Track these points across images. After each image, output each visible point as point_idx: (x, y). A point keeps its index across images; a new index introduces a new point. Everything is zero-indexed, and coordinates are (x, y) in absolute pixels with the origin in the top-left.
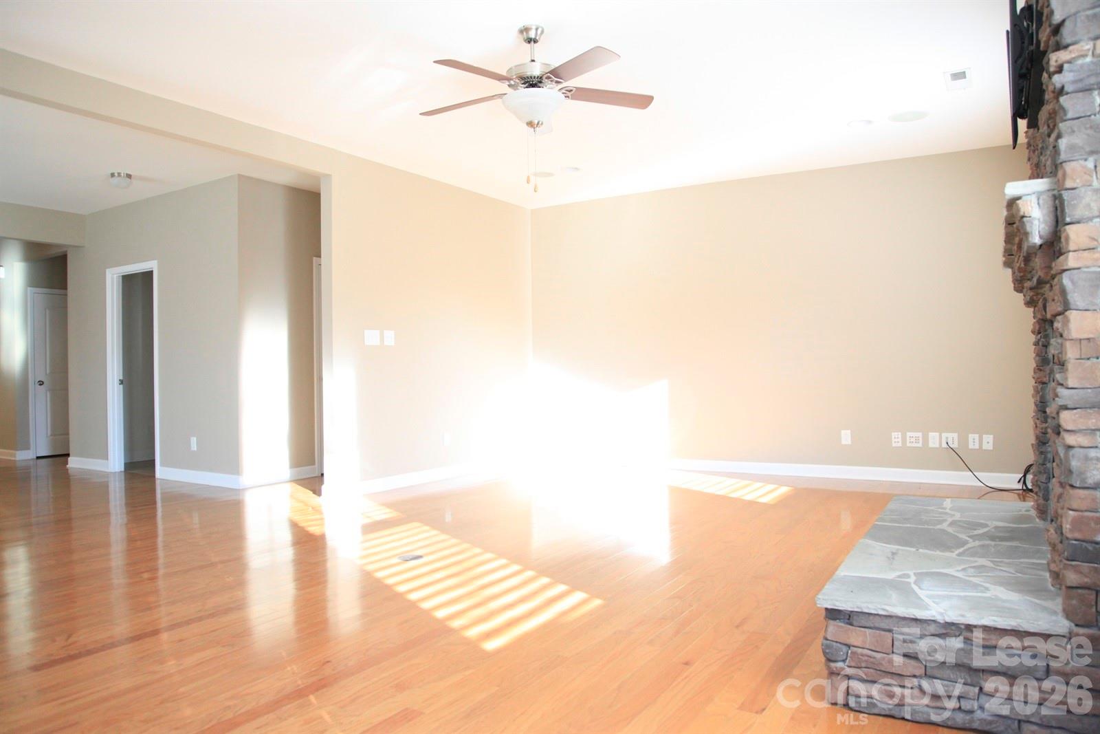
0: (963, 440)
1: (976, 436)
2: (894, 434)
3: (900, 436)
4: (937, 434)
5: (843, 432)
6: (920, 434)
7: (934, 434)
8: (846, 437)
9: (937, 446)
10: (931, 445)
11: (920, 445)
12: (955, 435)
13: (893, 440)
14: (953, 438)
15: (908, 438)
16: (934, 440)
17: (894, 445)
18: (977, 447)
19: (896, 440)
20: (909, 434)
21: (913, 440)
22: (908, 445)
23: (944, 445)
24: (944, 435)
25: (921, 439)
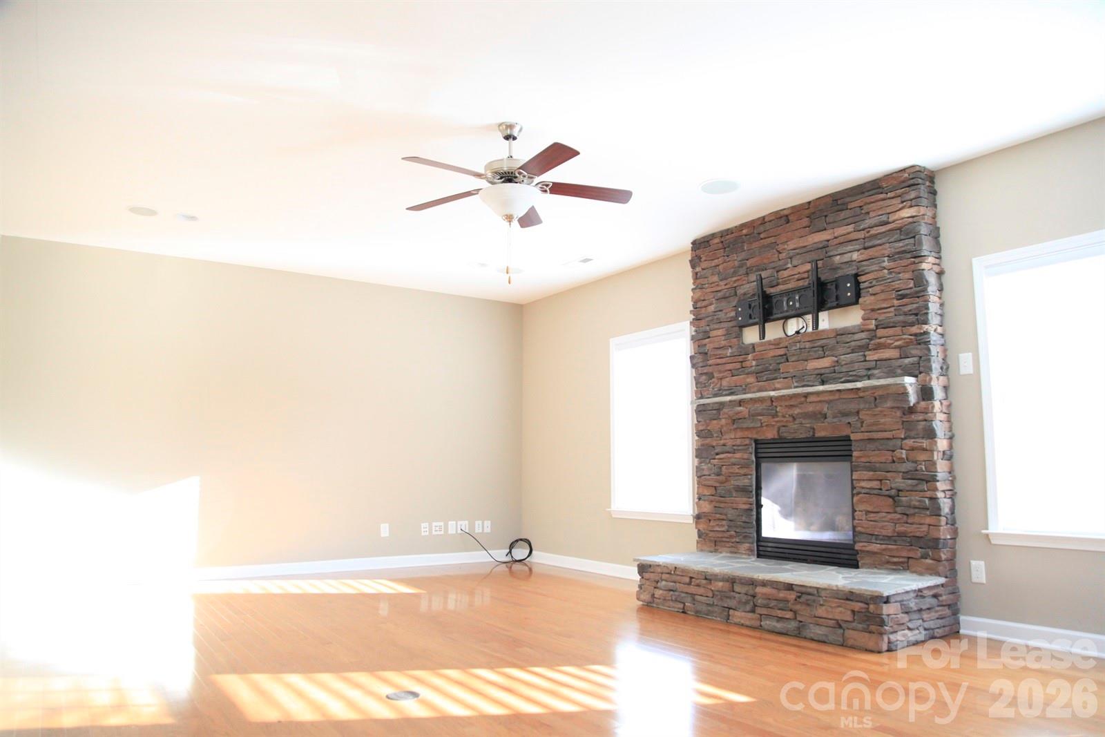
0: (472, 526)
1: (480, 522)
2: (423, 525)
3: (427, 526)
4: (454, 522)
5: (382, 525)
6: (442, 524)
7: (452, 522)
8: (385, 530)
9: (454, 532)
10: (450, 532)
11: (442, 533)
12: (467, 522)
13: (423, 530)
14: (464, 524)
15: (434, 527)
16: (453, 527)
17: (423, 534)
18: (481, 531)
19: (425, 530)
20: (434, 524)
21: (437, 529)
22: (434, 533)
23: (459, 531)
24: (459, 523)
25: (443, 527)
